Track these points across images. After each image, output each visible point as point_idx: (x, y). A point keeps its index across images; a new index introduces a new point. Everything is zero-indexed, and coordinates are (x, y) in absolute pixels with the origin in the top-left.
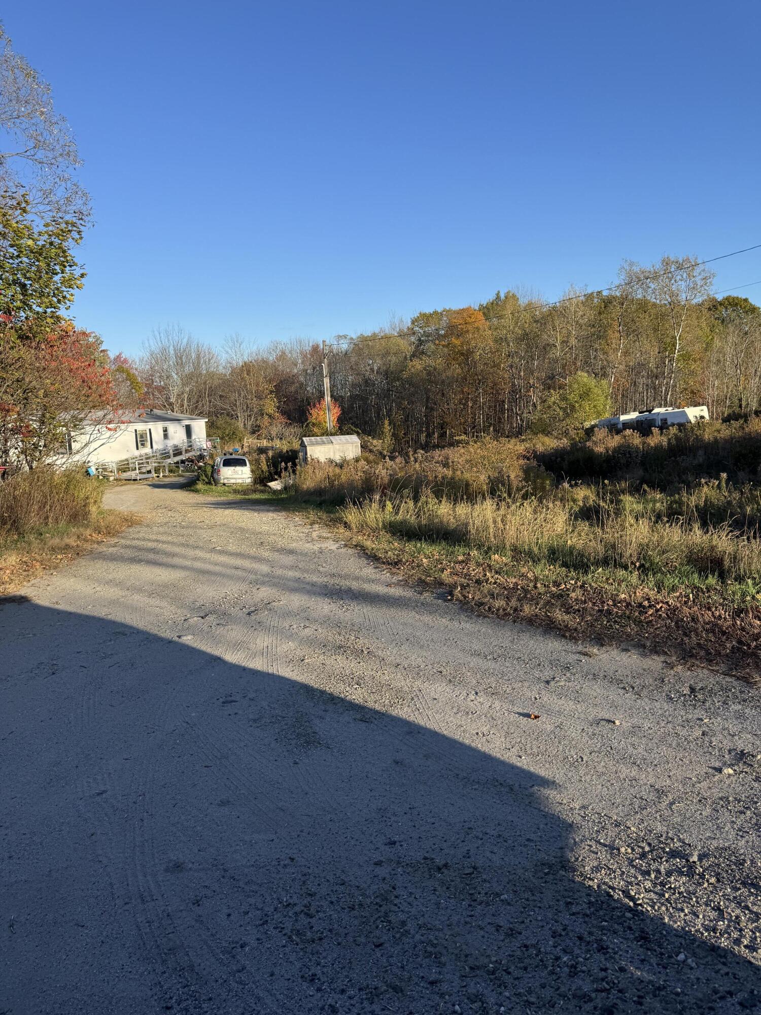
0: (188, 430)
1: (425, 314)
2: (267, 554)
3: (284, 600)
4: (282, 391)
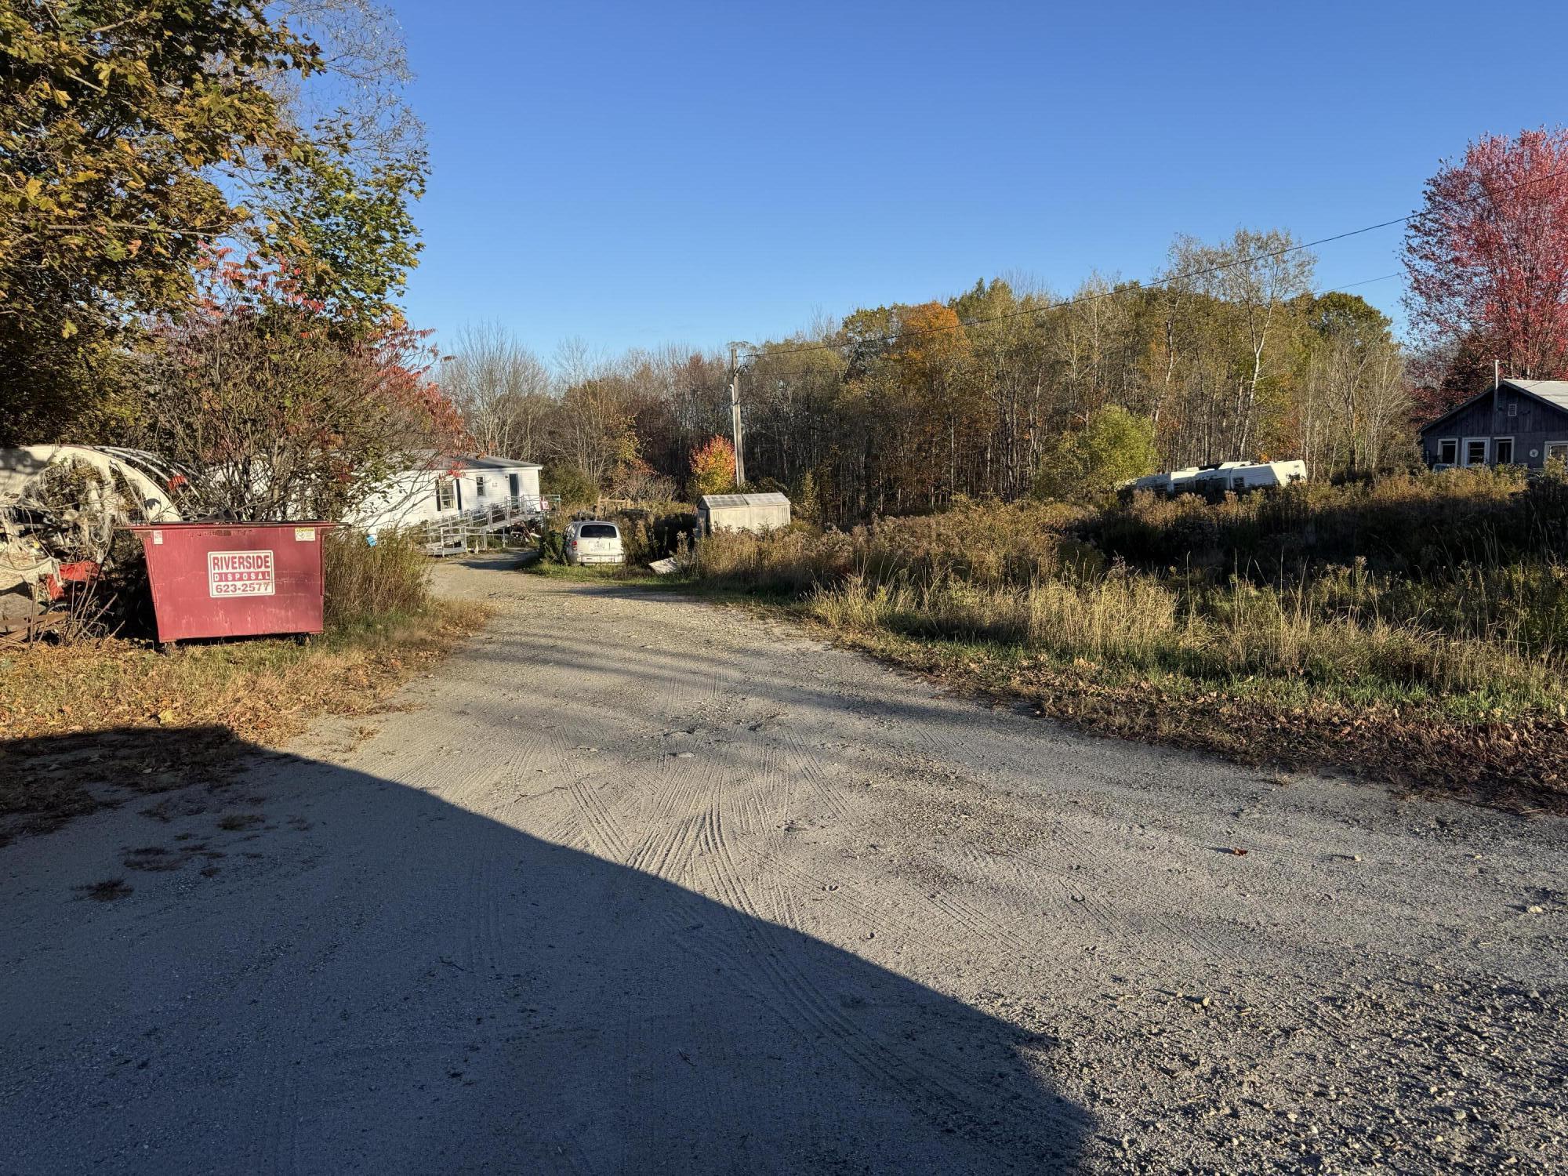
0: (514, 482)
1: (865, 313)
2: (725, 656)
3: (792, 714)
4: (644, 427)
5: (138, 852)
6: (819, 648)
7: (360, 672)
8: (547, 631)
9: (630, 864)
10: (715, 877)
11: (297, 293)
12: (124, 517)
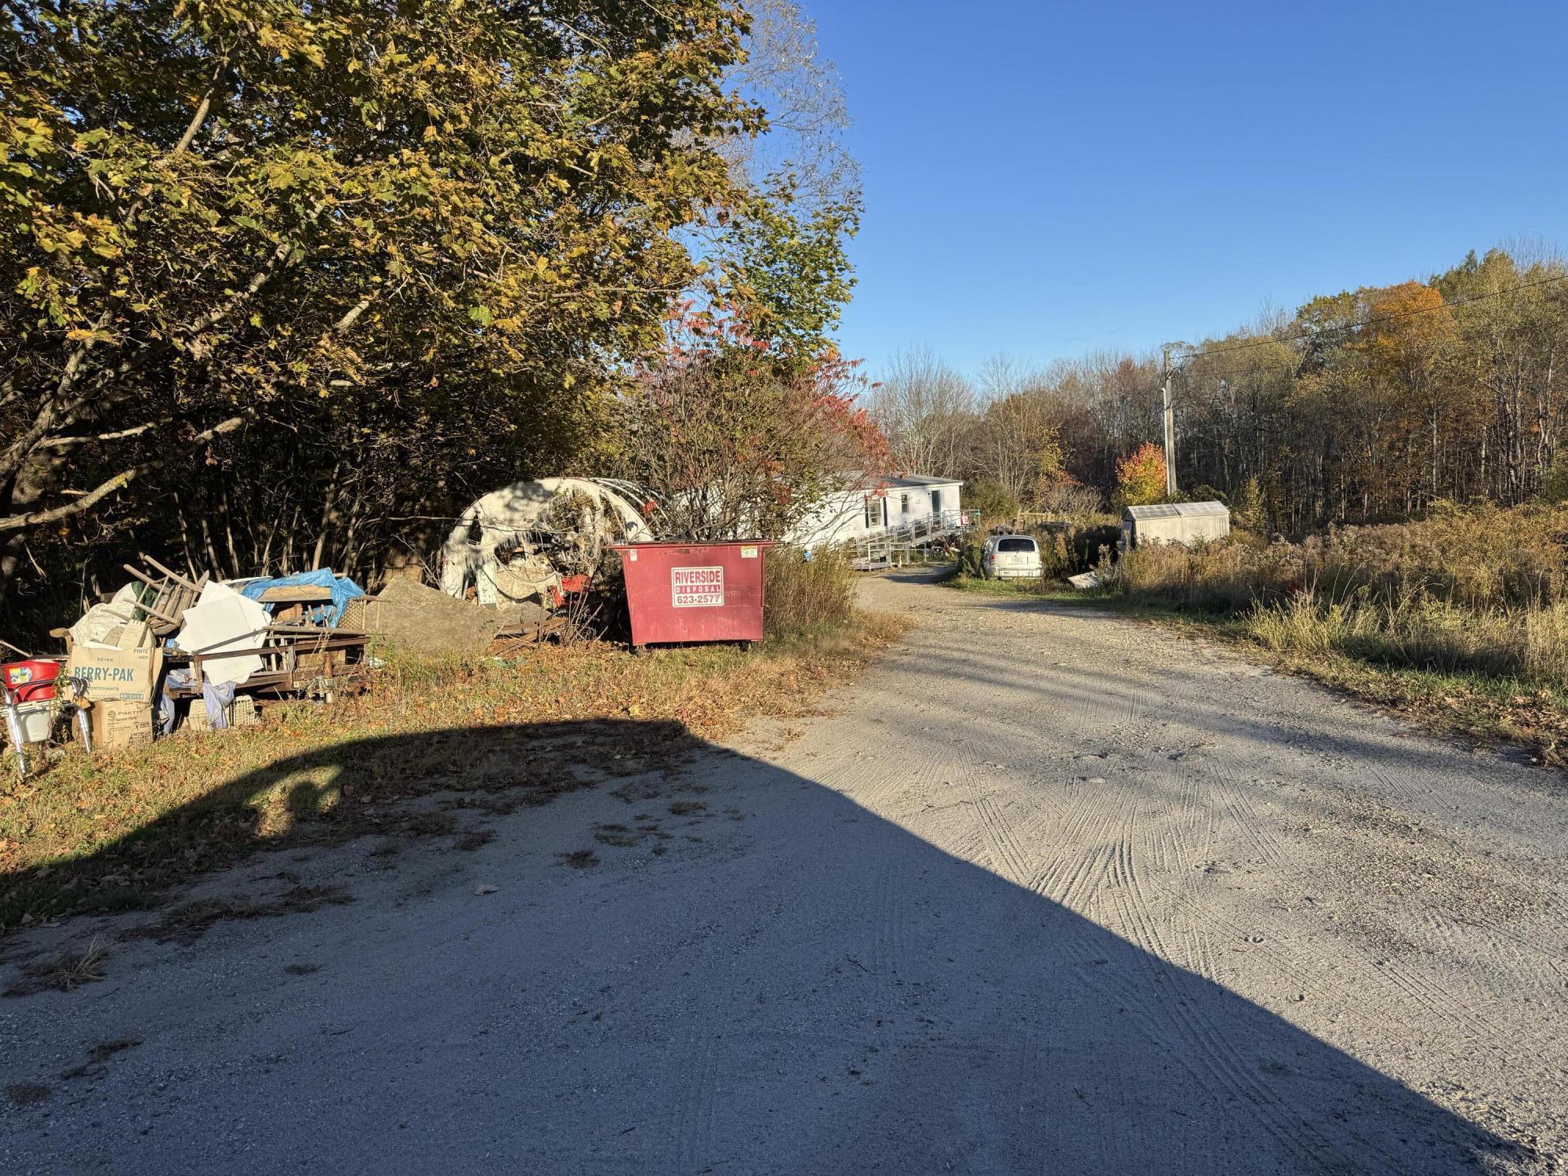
0: (936, 498)
1: (1325, 301)
2: (1146, 677)
3: (1220, 744)
4: (1068, 437)
5: (606, 828)
6: (1256, 672)
7: (792, 678)
8: (960, 645)
9: (1032, 888)
10: (1123, 912)
11: (747, 335)
12: (610, 538)
